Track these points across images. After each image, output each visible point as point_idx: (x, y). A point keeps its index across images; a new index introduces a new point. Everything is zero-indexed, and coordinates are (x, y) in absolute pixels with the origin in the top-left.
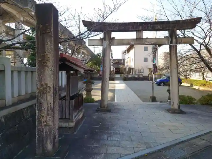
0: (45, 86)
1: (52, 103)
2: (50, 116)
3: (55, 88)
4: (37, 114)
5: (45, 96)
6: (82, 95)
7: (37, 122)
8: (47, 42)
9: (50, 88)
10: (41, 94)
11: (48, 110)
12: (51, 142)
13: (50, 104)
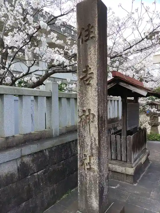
0: (87, 113)
1: (97, 138)
2: (94, 158)
3: (102, 117)
4: (79, 152)
5: (87, 128)
6: (145, 130)
7: (79, 163)
8: (91, 51)
9: (94, 116)
10: (83, 124)
11: (92, 149)
12: (96, 196)
13: (95, 139)
